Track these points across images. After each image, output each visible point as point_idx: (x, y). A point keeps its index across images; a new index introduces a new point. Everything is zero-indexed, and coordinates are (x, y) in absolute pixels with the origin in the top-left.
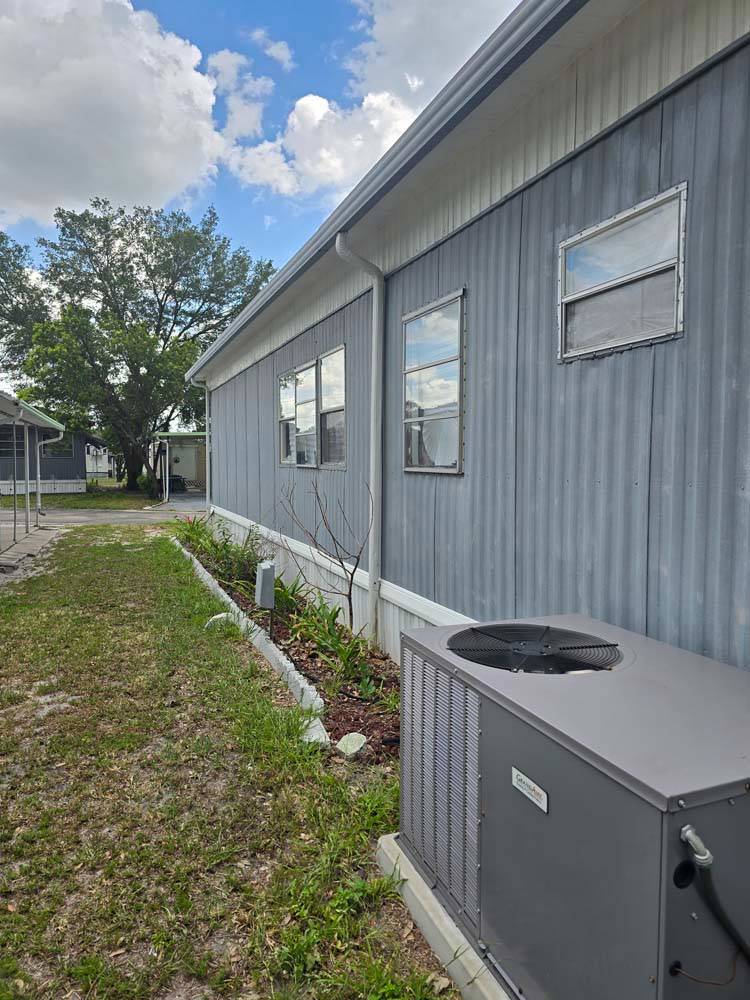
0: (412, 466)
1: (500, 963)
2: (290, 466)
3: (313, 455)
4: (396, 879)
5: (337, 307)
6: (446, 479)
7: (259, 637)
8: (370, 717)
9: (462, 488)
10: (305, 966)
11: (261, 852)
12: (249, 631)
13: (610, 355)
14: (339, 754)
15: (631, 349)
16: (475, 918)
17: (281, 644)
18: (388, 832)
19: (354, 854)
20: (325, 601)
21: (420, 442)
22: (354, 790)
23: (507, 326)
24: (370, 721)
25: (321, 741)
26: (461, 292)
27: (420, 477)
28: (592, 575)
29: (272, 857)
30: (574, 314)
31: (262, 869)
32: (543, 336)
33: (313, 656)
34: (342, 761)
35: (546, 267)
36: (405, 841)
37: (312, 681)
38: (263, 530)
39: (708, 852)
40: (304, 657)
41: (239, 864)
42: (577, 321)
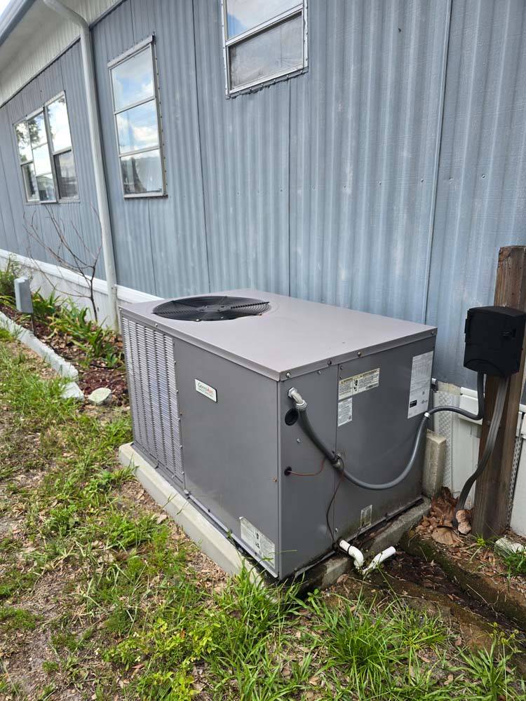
0: (130, 193)
1: (197, 499)
2: (35, 203)
3: (53, 193)
4: (132, 467)
5: (53, 57)
6: (155, 201)
7: (26, 336)
8: (114, 378)
9: (167, 207)
10: (68, 526)
11: (34, 468)
12: (17, 333)
13: (261, 89)
14: (91, 403)
15: (274, 84)
16: (181, 477)
17: (43, 339)
18: (127, 442)
19: (103, 459)
20: (75, 305)
21: (135, 174)
22: (103, 424)
23: (188, 68)
24: (114, 380)
25: (76, 396)
26: (150, 39)
27: (136, 201)
28: (256, 261)
29: (42, 470)
30: (235, 56)
31: (35, 478)
32: (214, 74)
33: (70, 345)
34: (94, 407)
35: (212, 14)
36: (138, 446)
37: (67, 359)
38: (21, 258)
39: (304, 401)
40: (63, 346)
41: (17, 478)
42: (237, 61)
